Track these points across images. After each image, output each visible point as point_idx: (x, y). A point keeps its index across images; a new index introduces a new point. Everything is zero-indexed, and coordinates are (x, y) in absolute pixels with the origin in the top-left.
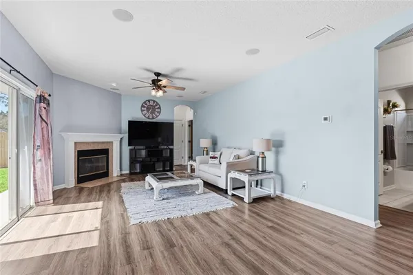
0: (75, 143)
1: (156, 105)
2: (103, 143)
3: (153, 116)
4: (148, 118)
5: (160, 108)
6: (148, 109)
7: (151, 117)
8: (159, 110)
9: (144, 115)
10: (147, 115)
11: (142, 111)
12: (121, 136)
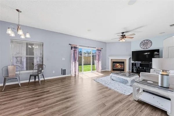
1: (149, 42)
3: (146, 47)
4: (144, 49)
5: (151, 43)
6: (144, 45)
7: (145, 48)
9: (142, 48)
11: (140, 46)
12: (130, 57)
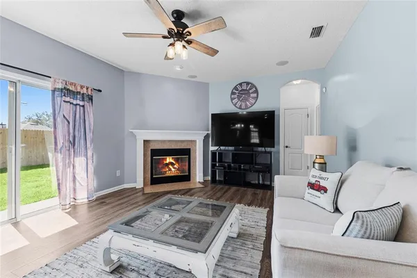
0: (144, 141)
1: (250, 89)
2: (182, 141)
3: (246, 105)
4: (240, 108)
5: (256, 91)
6: (239, 96)
7: (243, 106)
8: (255, 95)
9: (235, 105)
10: (238, 105)
11: (232, 99)
12: (205, 133)
